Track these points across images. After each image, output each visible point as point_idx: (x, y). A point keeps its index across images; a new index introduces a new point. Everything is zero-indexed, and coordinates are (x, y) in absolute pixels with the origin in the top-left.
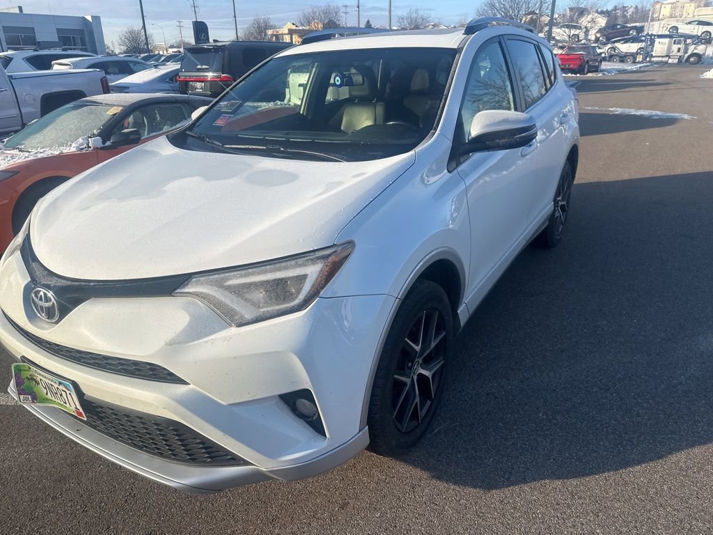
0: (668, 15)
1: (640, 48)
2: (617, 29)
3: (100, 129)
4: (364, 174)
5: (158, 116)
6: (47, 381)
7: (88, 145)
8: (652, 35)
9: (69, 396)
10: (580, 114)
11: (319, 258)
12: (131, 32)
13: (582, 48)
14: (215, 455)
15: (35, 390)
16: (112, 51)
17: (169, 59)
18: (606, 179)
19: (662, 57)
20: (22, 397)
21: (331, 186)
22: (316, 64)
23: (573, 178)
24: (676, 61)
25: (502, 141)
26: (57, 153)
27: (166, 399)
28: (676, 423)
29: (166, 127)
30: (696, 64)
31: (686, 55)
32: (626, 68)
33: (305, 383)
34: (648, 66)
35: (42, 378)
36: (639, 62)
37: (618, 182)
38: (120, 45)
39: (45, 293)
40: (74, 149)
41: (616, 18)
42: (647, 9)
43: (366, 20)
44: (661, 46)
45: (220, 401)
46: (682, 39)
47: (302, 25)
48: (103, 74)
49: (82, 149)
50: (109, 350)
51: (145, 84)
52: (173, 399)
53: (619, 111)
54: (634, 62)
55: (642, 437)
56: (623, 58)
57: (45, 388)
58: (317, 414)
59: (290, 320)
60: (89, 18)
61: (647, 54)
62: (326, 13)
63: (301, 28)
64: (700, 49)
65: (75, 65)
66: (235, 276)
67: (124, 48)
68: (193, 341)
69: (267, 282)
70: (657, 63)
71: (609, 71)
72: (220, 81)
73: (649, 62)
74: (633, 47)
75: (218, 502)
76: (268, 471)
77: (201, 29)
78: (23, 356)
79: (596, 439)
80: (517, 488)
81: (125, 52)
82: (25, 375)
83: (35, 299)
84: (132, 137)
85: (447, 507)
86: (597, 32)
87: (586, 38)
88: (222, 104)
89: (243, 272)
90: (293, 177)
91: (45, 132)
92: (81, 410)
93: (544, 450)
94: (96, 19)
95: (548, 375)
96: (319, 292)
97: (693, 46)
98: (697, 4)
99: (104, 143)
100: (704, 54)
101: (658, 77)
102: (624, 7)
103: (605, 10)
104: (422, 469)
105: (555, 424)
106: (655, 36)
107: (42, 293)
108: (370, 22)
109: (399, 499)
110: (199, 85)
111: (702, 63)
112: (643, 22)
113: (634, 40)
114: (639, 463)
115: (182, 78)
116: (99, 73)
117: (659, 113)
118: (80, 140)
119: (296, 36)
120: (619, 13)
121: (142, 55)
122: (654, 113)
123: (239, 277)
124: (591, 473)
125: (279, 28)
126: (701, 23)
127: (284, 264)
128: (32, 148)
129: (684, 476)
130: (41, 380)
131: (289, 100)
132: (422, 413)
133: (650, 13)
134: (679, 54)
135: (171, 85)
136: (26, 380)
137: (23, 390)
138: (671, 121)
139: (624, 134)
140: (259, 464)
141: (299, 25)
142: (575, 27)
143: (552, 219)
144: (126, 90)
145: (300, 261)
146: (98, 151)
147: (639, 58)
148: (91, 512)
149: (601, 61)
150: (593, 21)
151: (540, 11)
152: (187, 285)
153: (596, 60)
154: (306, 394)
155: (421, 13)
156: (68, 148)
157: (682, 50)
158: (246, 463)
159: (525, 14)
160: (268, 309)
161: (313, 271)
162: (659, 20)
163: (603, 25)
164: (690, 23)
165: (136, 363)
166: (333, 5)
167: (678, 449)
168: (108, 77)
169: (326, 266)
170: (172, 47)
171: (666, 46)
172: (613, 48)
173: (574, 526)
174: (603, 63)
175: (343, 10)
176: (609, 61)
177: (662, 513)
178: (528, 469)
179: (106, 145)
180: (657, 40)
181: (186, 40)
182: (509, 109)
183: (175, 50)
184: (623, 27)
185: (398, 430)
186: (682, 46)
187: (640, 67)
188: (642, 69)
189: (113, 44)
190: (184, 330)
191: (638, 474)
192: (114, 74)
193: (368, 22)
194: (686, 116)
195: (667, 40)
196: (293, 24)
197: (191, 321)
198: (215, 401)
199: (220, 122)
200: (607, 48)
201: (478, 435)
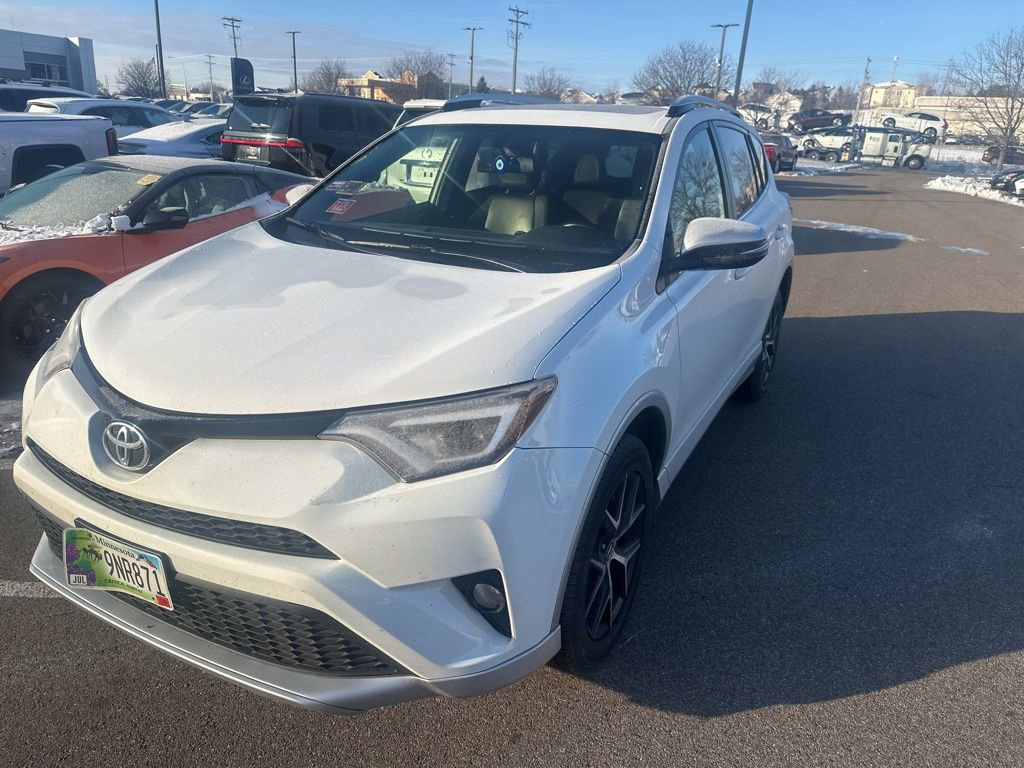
0: (880, 101)
1: (847, 144)
2: (816, 115)
3: (128, 204)
4: (557, 290)
5: (203, 190)
6: (116, 554)
7: (110, 225)
8: (862, 127)
9: (151, 575)
10: (793, 227)
11: (515, 396)
12: (137, 66)
13: (773, 137)
14: (361, 659)
15: (94, 567)
16: (106, 90)
17: (195, 108)
18: (816, 314)
19: (874, 157)
20: (73, 577)
21: (515, 303)
22: (456, 141)
23: (784, 310)
24: (892, 163)
25: (723, 257)
26: (62, 234)
27: (308, 579)
28: (935, 633)
29: (216, 207)
30: (916, 169)
31: (905, 157)
32: (828, 168)
33: (494, 560)
34: (856, 167)
35: (108, 549)
36: (845, 162)
37: (832, 319)
38: (119, 82)
39: (128, 429)
40: (90, 231)
41: (814, 101)
42: (855, 92)
43: (480, 76)
44: (874, 143)
45: (379, 583)
46: (900, 135)
47: (391, 76)
48: (109, 124)
49: (101, 231)
50: (225, 510)
51: (171, 143)
52: (317, 579)
53: (824, 225)
54: (838, 161)
55: (895, 652)
56: (824, 154)
57: (111, 565)
58: (502, 604)
59: (480, 476)
60: (75, 41)
61: (855, 151)
62: (426, 62)
63: (389, 80)
64: (923, 150)
65: (64, 109)
66: (405, 414)
67: (123, 87)
68: (349, 499)
69: (449, 424)
70: (867, 164)
71: (806, 171)
72: (285, 147)
73: (857, 162)
74: (836, 142)
75: (337, 733)
76: (433, 683)
77: (242, 70)
78: (79, 519)
79: (838, 653)
80: (743, 715)
81: (125, 93)
82: (81, 545)
83: (111, 437)
84: (176, 218)
85: (654, 740)
86: (790, 119)
87: (776, 126)
88: (337, 183)
89: (416, 411)
90: (459, 290)
91: (42, 202)
92: (168, 596)
93: (773, 666)
94: (87, 43)
95: (768, 568)
96: (515, 440)
97: (914, 146)
98: (917, 92)
99: (132, 225)
100: (928, 157)
101: (870, 184)
102: (824, 87)
103: (799, 89)
104: (615, 690)
105: (783, 633)
106: (865, 128)
107: (123, 430)
108: (486, 80)
109: (589, 729)
110: (252, 150)
111: (925, 169)
112: (849, 109)
113: (838, 132)
114: (895, 683)
115: (227, 139)
116: (102, 122)
117: (876, 231)
118: (98, 218)
119: (380, 92)
120: (818, 94)
121: (156, 100)
122: (870, 230)
123: (411, 417)
124: (836, 696)
125: (357, 78)
126: (924, 116)
127: (470, 402)
128: (24, 225)
129: (951, 700)
130: (106, 552)
131: (386, 182)
132: (613, 613)
133: (859, 98)
134: (896, 155)
135: (209, 147)
136: (82, 552)
137: (76, 567)
138: (893, 243)
139: (834, 257)
140: (421, 673)
141: (385, 74)
142: (764, 110)
143: (759, 363)
144: (141, 150)
145: (491, 399)
146: (125, 235)
147: (845, 157)
148: (152, 749)
149: (796, 157)
150: (785, 103)
151: (718, 84)
152: (338, 425)
153: (791, 156)
154: (492, 577)
155: (558, 73)
156: (80, 229)
157: (900, 150)
158: (403, 671)
159: (697, 87)
160: (450, 460)
161: (508, 412)
162: (869, 108)
163: (798, 110)
164: (910, 115)
165: (261, 529)
166: (436, 52)
167: (942, 667)
168: (117, 128)
169: (526, 406)
170: (195, 91)
171: (879, 143)
172: (811, 140)
173: (822, 764)
174: (799, 159)
175: (449, 60)
176: (806, 157)
177: (929, 746)
178: (755, 690)
179: (135, 227)
180: (868, 135)
181: (218, 83)
182: (718, 216)
183: (201, 96)
184: (825, 114)
185: (589, 635)
186: (900, 144)
187: (846, 169)
188: (849, 171)
189: (107, 80)
190: (337, 485)
191: (894, 697)
192: (122, 125)
193: (482, 79)
194: (911, 238)
195: (880, 135)
196: (376, 74)
197: (346, 473)
198: (373, 583)
199: (336, 209)
200: (803, 140)
201: (685, 647)
